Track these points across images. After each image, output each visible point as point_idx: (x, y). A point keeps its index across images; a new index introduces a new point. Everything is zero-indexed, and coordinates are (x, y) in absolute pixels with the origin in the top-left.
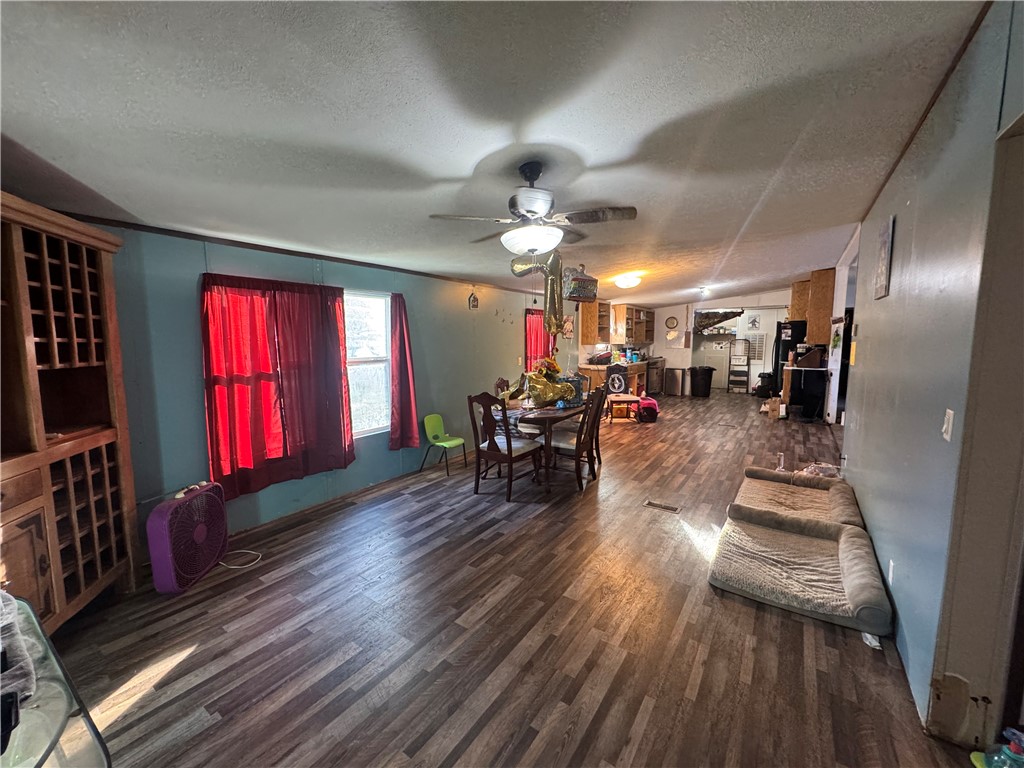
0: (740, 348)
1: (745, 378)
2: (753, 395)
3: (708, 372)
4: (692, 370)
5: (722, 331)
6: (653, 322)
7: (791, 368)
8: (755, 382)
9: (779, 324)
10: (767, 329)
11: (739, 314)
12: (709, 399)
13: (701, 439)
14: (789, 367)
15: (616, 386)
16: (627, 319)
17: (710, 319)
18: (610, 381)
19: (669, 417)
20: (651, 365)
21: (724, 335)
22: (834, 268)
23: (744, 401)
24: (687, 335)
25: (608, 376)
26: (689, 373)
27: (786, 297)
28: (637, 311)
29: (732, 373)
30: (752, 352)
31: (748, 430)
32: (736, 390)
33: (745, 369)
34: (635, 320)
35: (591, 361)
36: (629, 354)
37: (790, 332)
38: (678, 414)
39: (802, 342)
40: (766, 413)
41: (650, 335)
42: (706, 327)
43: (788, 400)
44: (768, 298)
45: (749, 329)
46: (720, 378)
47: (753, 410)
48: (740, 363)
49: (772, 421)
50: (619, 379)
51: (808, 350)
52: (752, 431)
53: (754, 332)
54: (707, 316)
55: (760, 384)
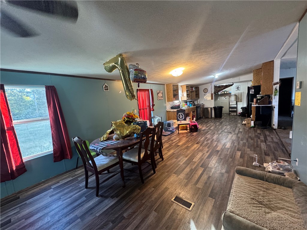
0: (233, 98)
1: (236, 110)
2: (239, 116)
3: (221, 108)
4: (215, 108)
5: (226, 92)
6: (199, 91)
7: (255, 105)
8: (240, 110)
9: (248, 87)
10: (243, 90)
11: (232, 85)
12: (221, 119)
13: (215, 141)
14: (254, 105)
15: (181, 117)
16: (187, 91)
17: (220, 88)
18: (178, 116)
19: (203, 129)
20: (198, 107)
21: (227, 93)
22: (273, 61)
23: (235, 119)
24: (212, 95)
25: (177, 114)
26: (213, 109)
27: (250, 77)
28: (191, 87)
29: (230, 108)
30: (238, 99)
31: (238, 134)
32: (232, 114)
33: (235, 106)
34: (190, 91)
35: (172, 108)
36: (188, 104)
37: (253, 90)
38: (208, 127)
39: (259, 94)
40: (245, 124)
41: (197, 96)
42: (219, 91)
43: (254, 119)
44: (243, 78)
45: (236, 91)
46: (225, 110)
47: (239, 123)
48: (233, 104)
49: (248, 129)
50: (182, 115)
51: (262, 97)
52: (239, 135)
53: (238, 92)
54: (219, 87)
55: (242, 111)
